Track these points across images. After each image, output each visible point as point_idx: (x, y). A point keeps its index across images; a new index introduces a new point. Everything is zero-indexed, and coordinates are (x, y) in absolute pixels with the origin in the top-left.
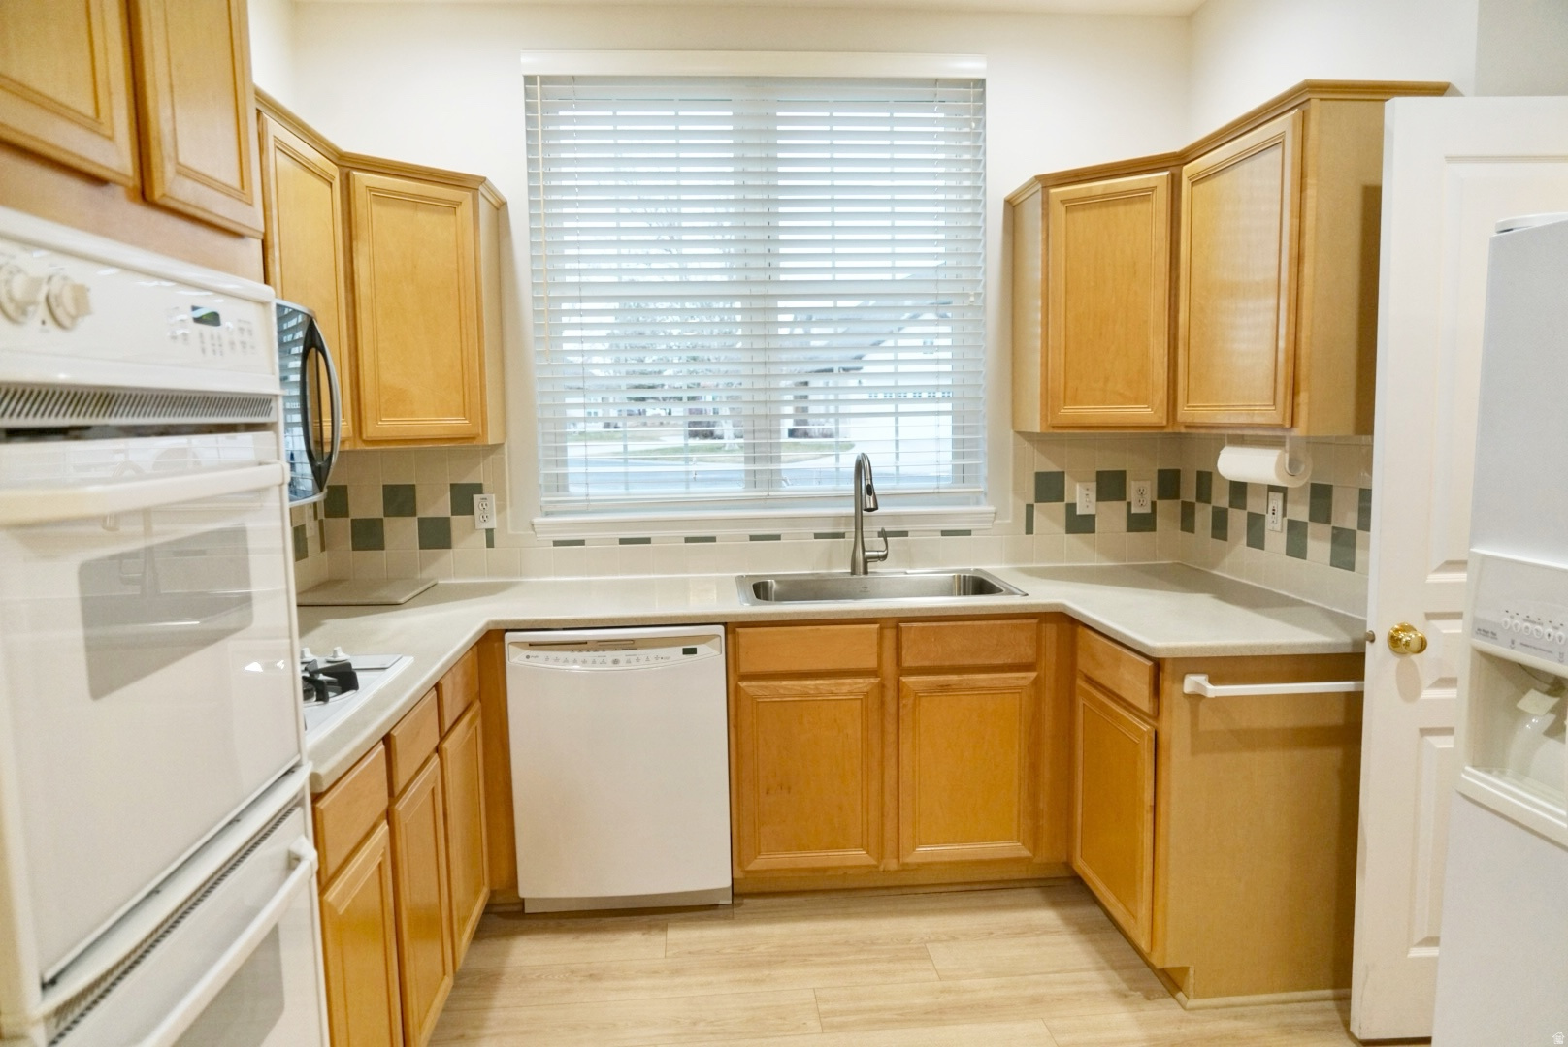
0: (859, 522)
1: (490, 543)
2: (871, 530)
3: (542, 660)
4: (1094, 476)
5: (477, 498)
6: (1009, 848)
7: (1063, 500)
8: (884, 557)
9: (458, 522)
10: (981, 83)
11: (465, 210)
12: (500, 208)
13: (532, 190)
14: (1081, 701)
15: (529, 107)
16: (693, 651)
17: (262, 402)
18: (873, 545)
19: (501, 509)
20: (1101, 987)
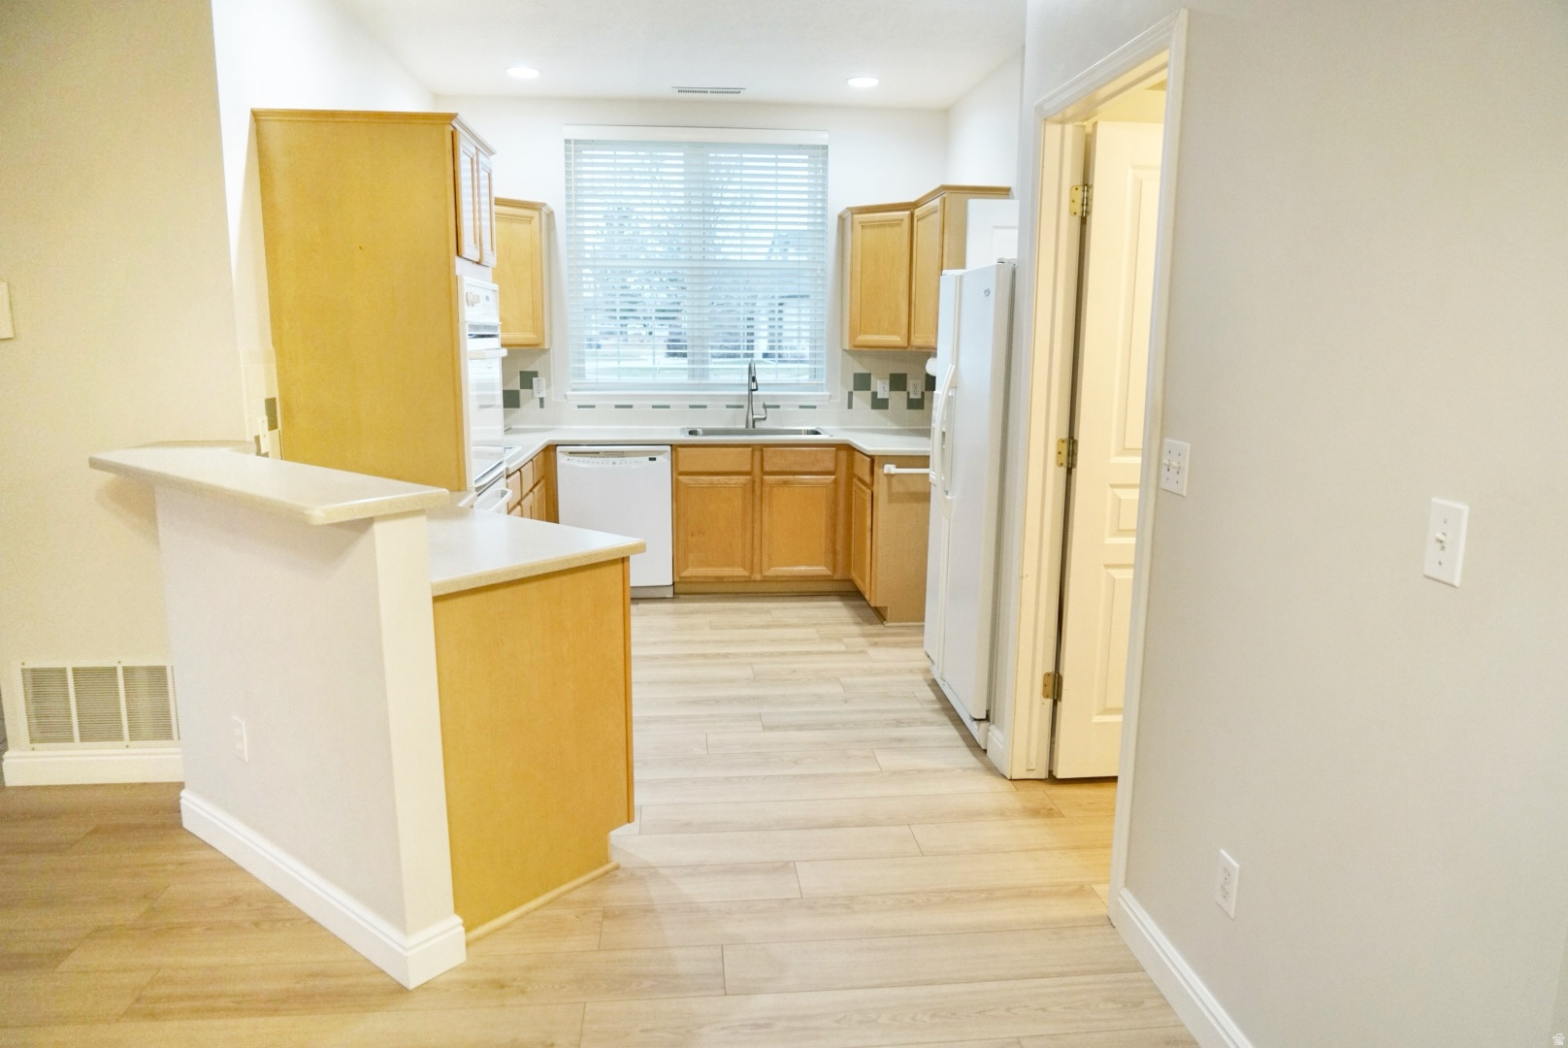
0: (750, 398)
1: (542, 406)
2: (757, 406)
3: (576, 461)
4: (888, 377)
5: (534, 379)
6: (821, 569)
7: (869, 389)
8: (765, 419)
9: (524, 393)
10: (825, 147)
11: (536, 221)
12: (550, 215)
13: (568, 204)
14: (854, 488)
15: (567, 157)
16: (654, 459)
17: (494, 328)
18: (759, 413)
19: (548, 386)
20: (850, 620)
